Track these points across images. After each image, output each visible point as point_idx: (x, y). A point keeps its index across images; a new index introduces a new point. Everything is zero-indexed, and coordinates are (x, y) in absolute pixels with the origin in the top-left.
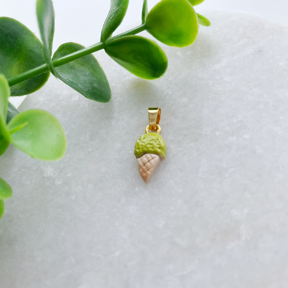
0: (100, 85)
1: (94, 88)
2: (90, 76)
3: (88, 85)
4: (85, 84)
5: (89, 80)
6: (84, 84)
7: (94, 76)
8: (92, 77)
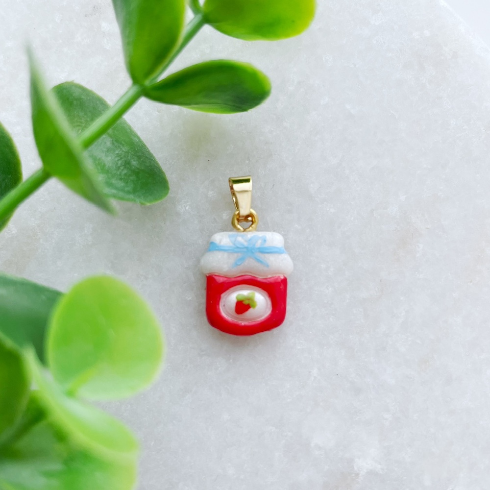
0: (139, 158)
1: (137, 173)
2: (116, 147)
3: (125, 171)
4: (120, 171)
5: (121, 158)
6: (119, 173)
7: (121, 144)
8: (119, 147)
